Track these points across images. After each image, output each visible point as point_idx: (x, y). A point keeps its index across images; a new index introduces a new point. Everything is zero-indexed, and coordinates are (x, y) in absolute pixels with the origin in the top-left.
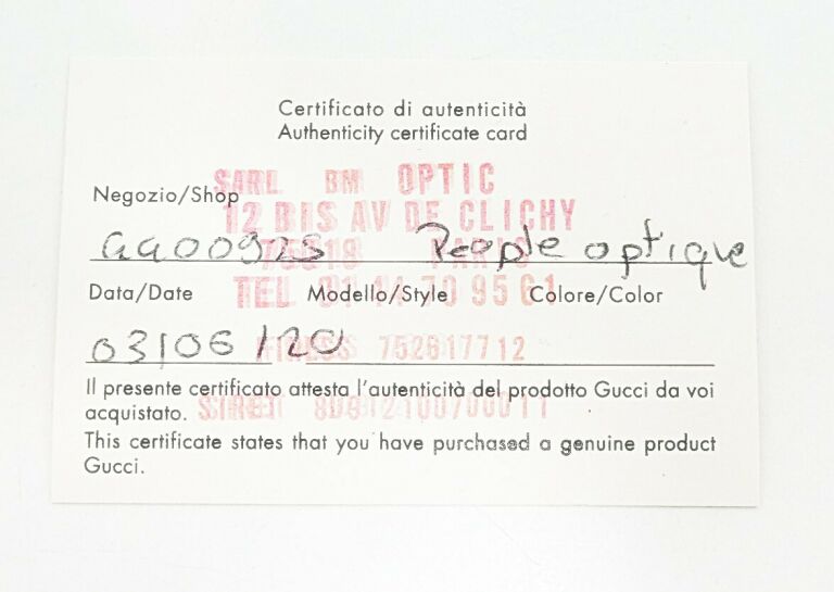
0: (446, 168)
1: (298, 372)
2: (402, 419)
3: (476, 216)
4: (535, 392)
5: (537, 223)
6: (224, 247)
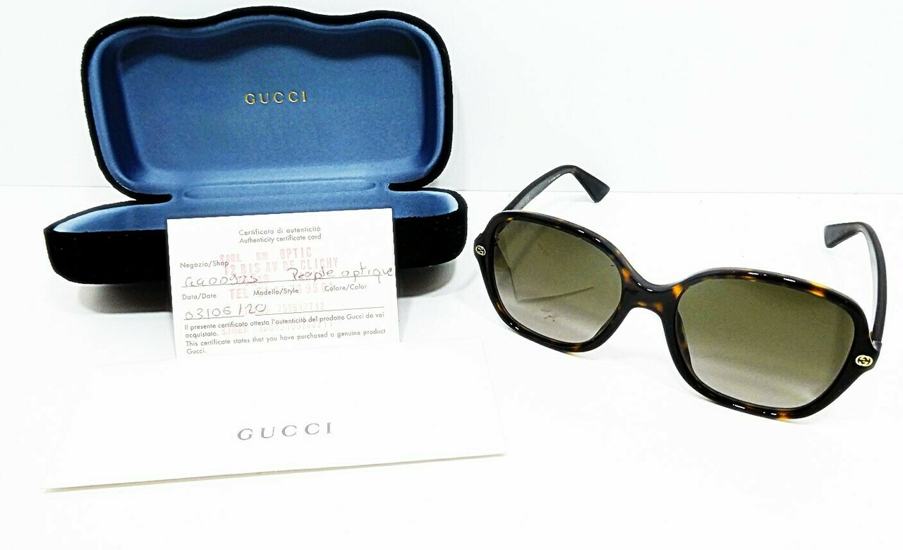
0: (295, 250)
1: (252, 318)
2: (287, 330)
3: (306, 264)
4: (328, 319)
5: (326, 265)
6: (224, 280)
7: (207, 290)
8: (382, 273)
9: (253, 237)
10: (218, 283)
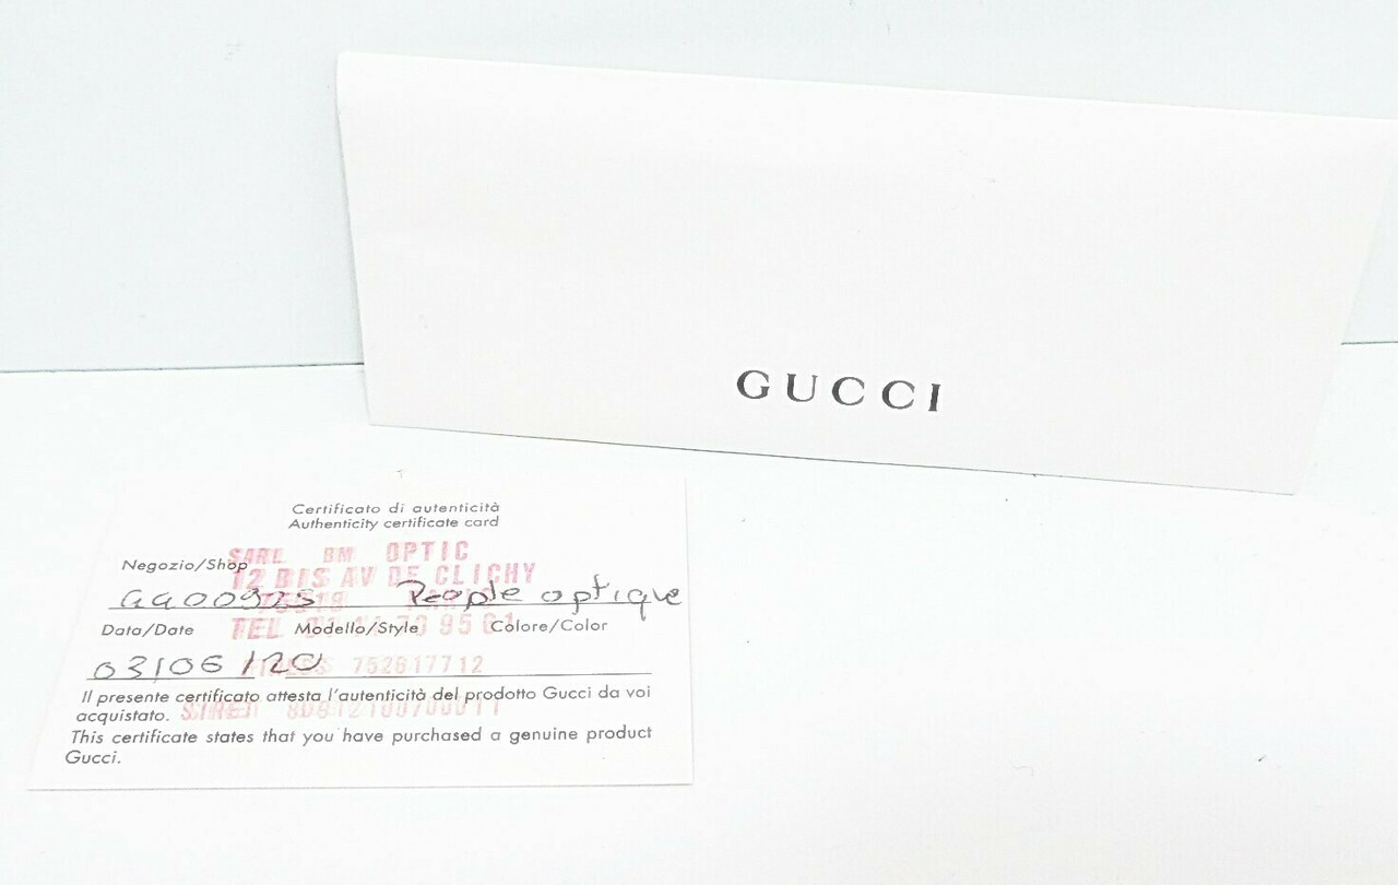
0: (427, 545)
1: (280, 684)
2: (366, 718)
3: (450, 575)
4: (489, 696)
5: (503, 578)
6: (228, 599)
7: (171, 618)
8: (651, 597)
9: (324, 518)
10: (209, 602)
